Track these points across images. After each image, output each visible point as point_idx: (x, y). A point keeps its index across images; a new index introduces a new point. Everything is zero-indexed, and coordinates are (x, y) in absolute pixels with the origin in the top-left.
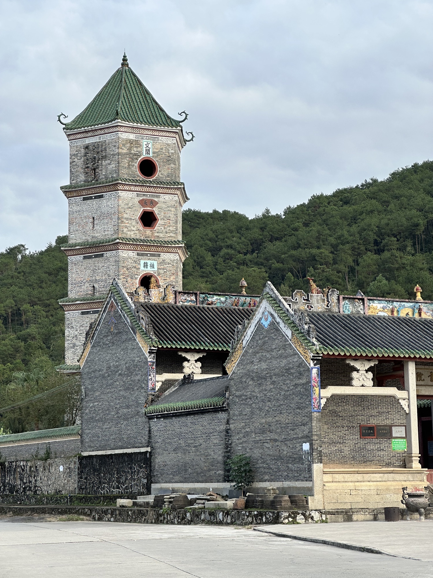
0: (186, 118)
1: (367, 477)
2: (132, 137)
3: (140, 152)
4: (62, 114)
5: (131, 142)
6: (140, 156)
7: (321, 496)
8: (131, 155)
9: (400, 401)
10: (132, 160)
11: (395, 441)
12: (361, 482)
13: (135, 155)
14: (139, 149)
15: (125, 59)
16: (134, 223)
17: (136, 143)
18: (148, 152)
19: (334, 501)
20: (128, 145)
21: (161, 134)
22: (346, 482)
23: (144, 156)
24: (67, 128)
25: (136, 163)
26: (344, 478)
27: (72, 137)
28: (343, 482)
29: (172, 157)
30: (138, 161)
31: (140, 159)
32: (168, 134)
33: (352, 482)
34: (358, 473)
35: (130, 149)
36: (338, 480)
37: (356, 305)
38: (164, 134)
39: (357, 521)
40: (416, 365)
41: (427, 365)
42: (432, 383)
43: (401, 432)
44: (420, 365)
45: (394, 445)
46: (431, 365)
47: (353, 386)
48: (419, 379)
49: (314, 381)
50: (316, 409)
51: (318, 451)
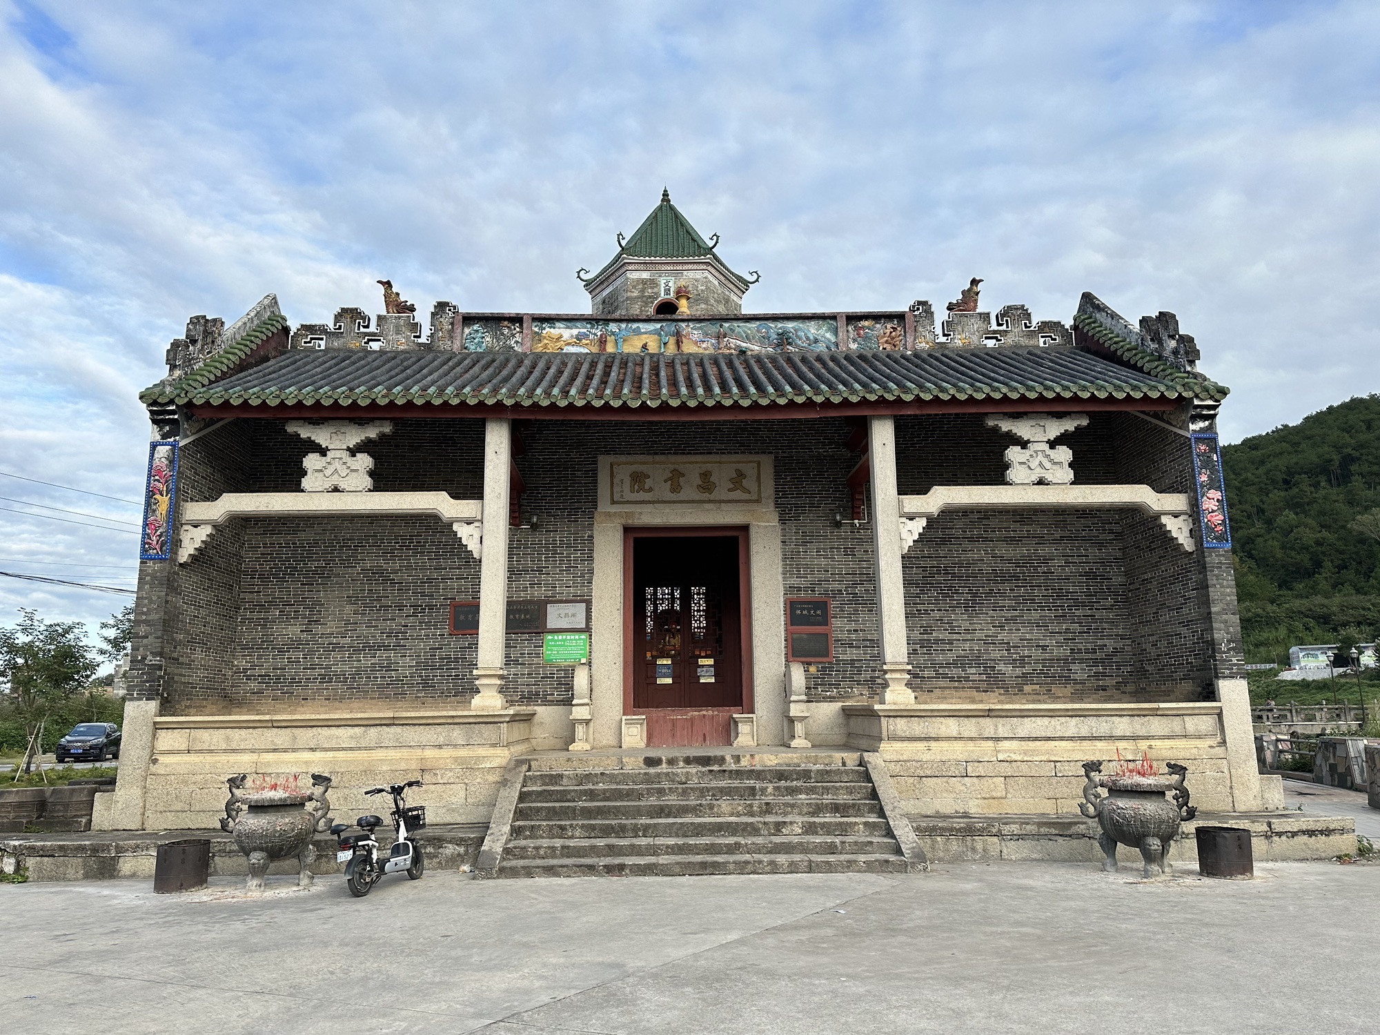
0: (717, 242)
1: (305, 736)
2: (645, 275)
3: (656, 294)
4: (582, 269)
5: (644, 282)
6: (656, 299)
7: (136, 792)
8: (644, 299)
9: (455, 527)
10: (646, 304)
11: (552, 640)
12: (285, 751)
13: (650, 297)
14: (655, 290)
15: (665, 194)
17: (653, 283)
18: (667, 291)
19: (179, 806)
20: (640, 286)
21: (686, 267)
22: (234, 751)
23: (662, 295)
24: (588, 284)
25: (651, 307)
26: (228, 738)
27: (594, 294)
28: (225, 751)
29: (702, 295)
30: (654, 304)
31: (656, 302)
32: (695, 267)
33: (253, 751)
34: (274, 725)
35: (643, 291)
36: (206, 747)
37: (503, 334)
38: (690, 267)
39: (133, 876)
40: (630, 454)
41: (661, 454)
42: (674, 497)
43: (573, 615)
44: (641, 454)
45: (552, 650)
46: (674, 453)
47: (303, 491)
48: (636, 487)
49: (157, 478)
50: (155, 551)
51: (146, 665)
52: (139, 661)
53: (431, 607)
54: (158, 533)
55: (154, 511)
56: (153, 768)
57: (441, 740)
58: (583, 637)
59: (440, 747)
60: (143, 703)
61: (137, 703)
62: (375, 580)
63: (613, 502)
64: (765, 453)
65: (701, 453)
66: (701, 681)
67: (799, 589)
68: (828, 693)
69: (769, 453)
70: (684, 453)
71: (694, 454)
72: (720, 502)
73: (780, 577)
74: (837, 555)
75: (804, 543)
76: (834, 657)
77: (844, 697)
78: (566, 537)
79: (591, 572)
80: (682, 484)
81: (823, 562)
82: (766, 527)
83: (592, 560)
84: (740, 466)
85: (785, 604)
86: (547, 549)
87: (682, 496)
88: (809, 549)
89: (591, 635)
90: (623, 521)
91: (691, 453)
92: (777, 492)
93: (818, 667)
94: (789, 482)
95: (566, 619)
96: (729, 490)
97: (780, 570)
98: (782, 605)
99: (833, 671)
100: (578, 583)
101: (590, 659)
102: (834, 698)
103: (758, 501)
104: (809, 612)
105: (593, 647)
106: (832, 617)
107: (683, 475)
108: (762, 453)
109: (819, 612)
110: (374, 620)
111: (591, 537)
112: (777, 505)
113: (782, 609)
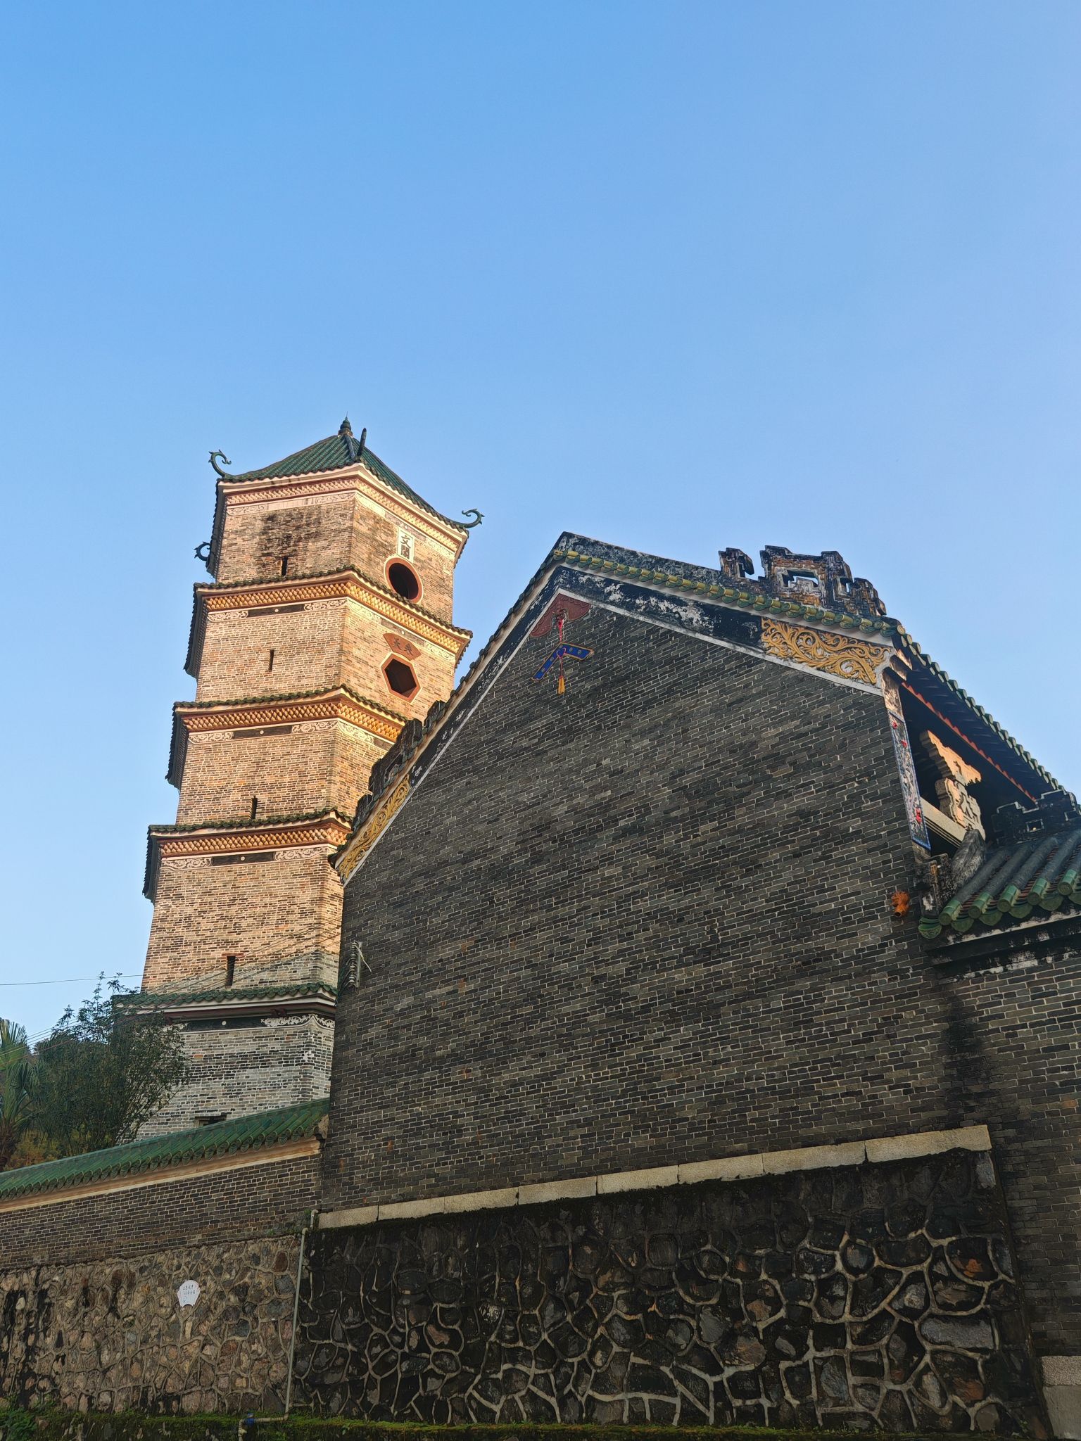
2: (379, 511)
3: (391, 545)
4: (221, 454)
5: (376, 519)
6: (391, 552)
8: (375, 543)
10: (377, 552)
13: (383, 546)
14: (390, 540)
16: (372, 674)
17: (386, 527)
18: (406, 552)
20: (371, 522)
21: (431, 531)
23: (398, 555)
25: (384, 561)
29: (447, 583)
30: (388, 559)
31: (390, 558)
32: (442, 539)
35: (374, 530)
38: (436, 534)
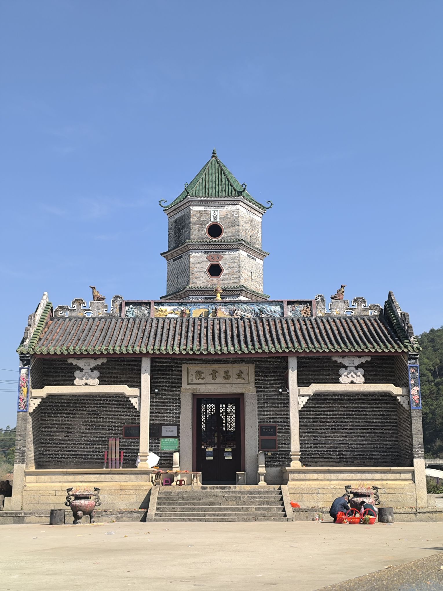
0: (245, 188)
2: (201, 208)
3: (208, 219)
4: (162, 200)
5: (200, 212)
6: (208, 222)
7: (19, 497)
8: (201, 223)
9: (130, 399)
10: (202, 226)
11: (164, 441)
13: (204, 221)
15: (214, 153)
16: (202, 274)
17: (206, 212)
18: (215, 218)
19: (35, 502)
20: (198, 215)
21: (226, 203)
23: (212, 222)
24: (166, 209)
25: (205, 228)
30: (207, 226)
32: (232, 203)
35: (200, 218)
36: (43, 481)
37: (142, 309)
38: (229, 203)
40: (196, 363)
41: (209, 363)
42: (213, 381)
43: (172, 431)
44: (200, 363)
45: (163, 445)
46: (214, 363)
47: (74, 385)
48: (198, 377)
49: (22, 381)
50: (22, 409)
51: (21, 451)
52: (18, 449)
53: (115, 427)
54: (24, 402)
55: (22, 393)
56: (25, 488)
57: (127, 479)
58: (176, 440)
59: (127, 481)
60: (20, 464)
61: (18, 465)
62: (93, 416)
63: (189, 384)
64: (251, 363)
65: (225, 363)
66: (226, 458)
67: (264, 420)
68: (275, 464)
69: (253, 363)
70: (218, 363)
71: (222, 363)
72: (232, 384)
73: (257, 416)
74: (280, 406)
75: (267, 402)
76: (278, 449)
77: (281, 465)
78: (169, 398)
79: (180, 413)
80: (217, 376)
81: (274, 409)
82: (251, 394)
83: (180, 408)
84: (241, 368)
85: (258, 427)
86: (161, 403)
87: (217, 381)
88: (268, 404)
89: (179, 439)
90: (192, 392)
91: (220, 363)
92: (256, 380)
93: (271, 453)
94: (260, 375)
95: (169, 433)
96: (237, 379)
97: (257, 413)
98: (257, 427)
99: (277, 455)
100: (174, 418)
101: (179, 449)
102: (278, 465)
103: (248, 384)
104: (268, 430)
105: (180, 444)
106: (278, 432)
107: (217, 372)
108: (250, 363)
109: (272, 430)
110: (93, 432)
111: (180, 398)
112: (256, 385)
113: (257, 429)
